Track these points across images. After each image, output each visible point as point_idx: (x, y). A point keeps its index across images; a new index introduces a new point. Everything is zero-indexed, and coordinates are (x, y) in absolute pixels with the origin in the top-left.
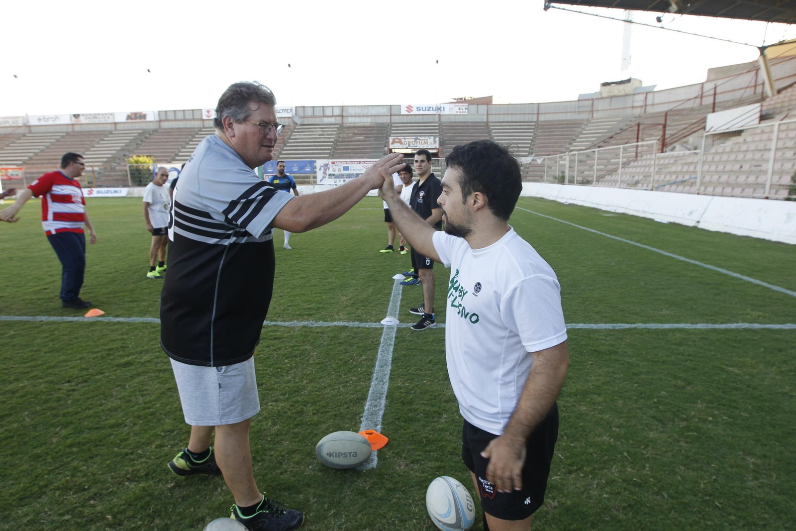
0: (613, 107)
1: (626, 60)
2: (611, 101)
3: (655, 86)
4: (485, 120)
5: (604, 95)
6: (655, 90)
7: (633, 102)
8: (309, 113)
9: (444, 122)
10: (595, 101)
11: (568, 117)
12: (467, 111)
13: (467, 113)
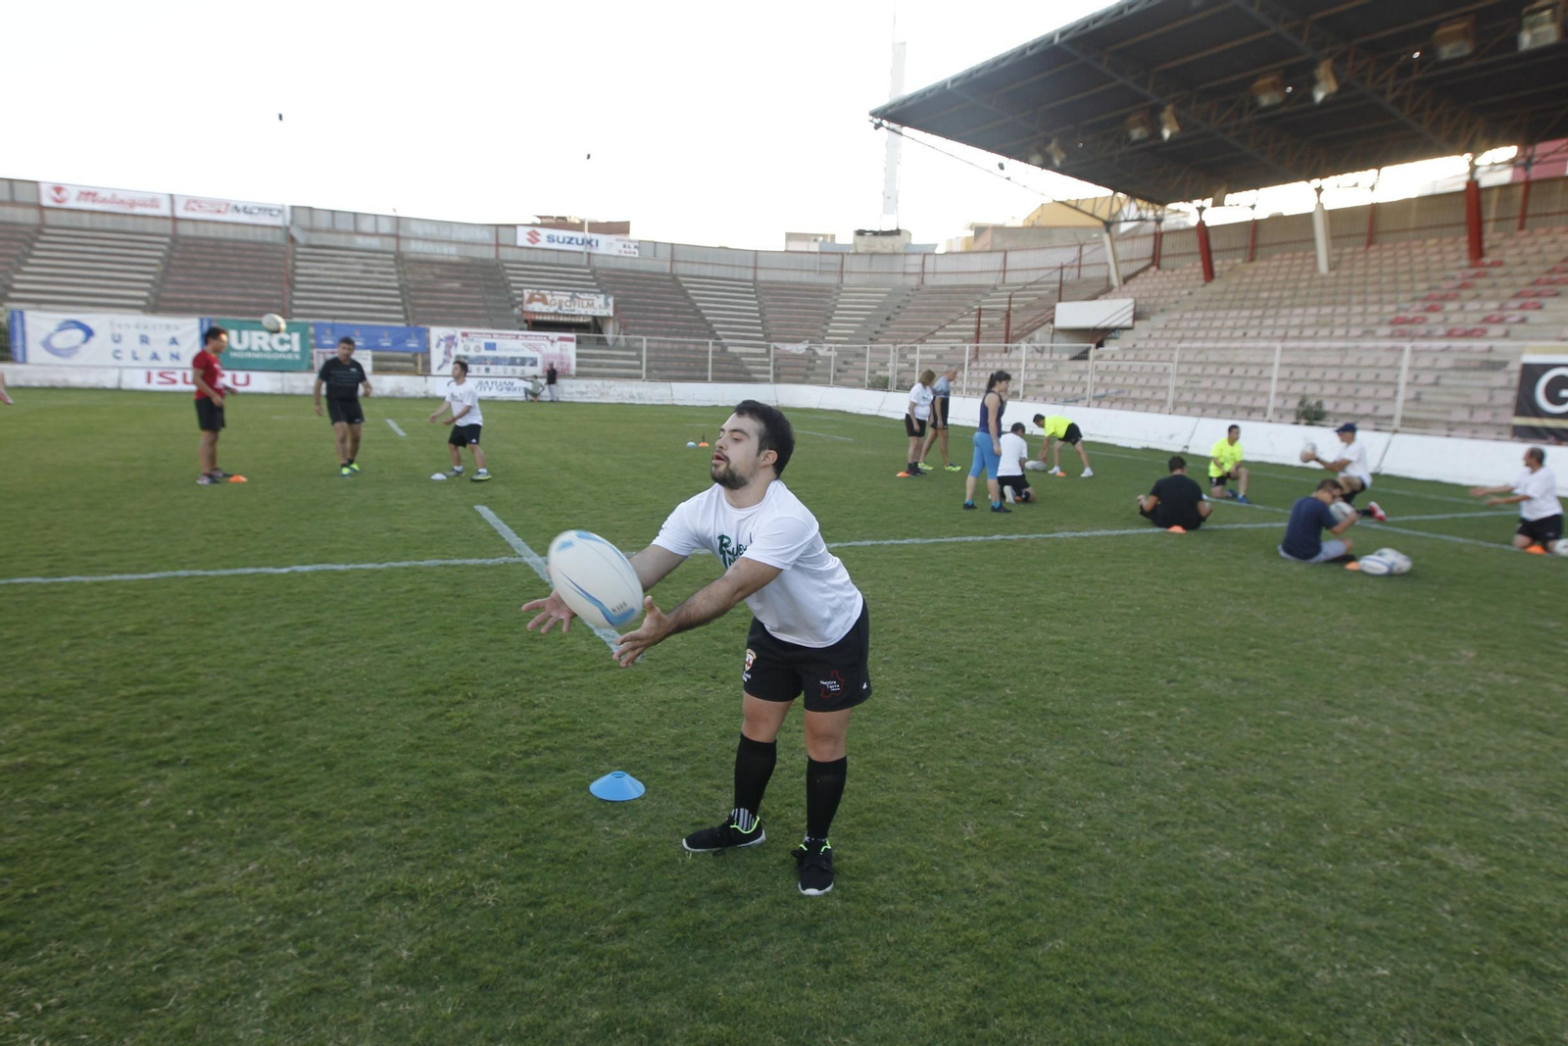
0: (873, 270)
1: (890, 200)
2: (871, 260)
3: (935, 246)
4: (668, 271)
5: (861, 249)
6: (937, 251)
7: (905, 265)
8: (324, 222)
9: (600, 268)
10: (846, 257)
11: (805, 277)
12: (637, 251)
13: (637, 255)
